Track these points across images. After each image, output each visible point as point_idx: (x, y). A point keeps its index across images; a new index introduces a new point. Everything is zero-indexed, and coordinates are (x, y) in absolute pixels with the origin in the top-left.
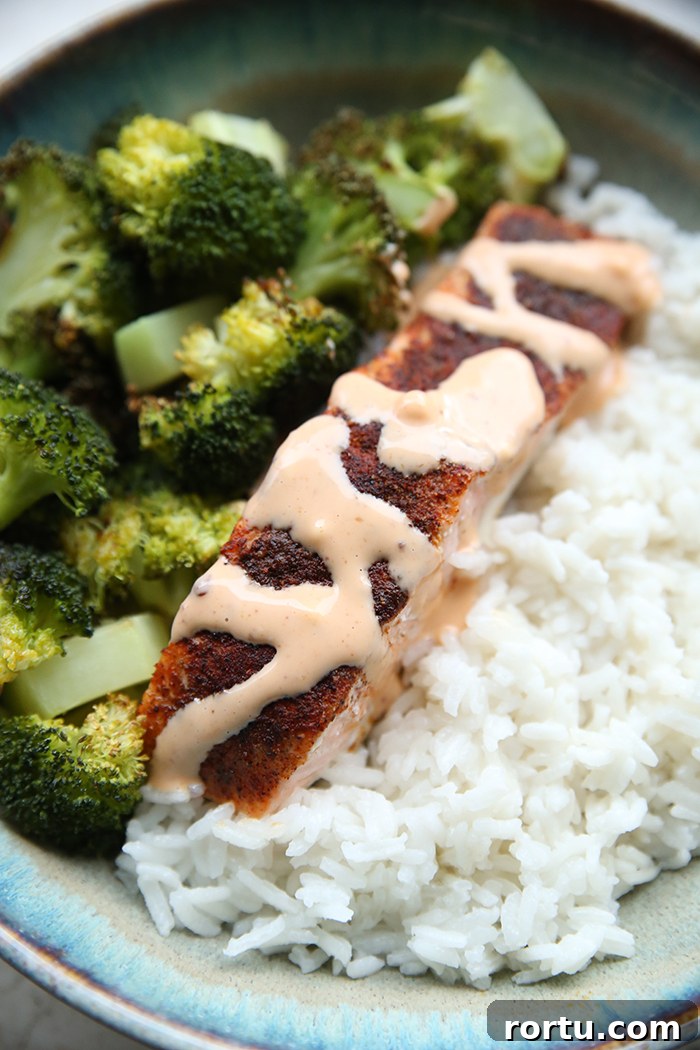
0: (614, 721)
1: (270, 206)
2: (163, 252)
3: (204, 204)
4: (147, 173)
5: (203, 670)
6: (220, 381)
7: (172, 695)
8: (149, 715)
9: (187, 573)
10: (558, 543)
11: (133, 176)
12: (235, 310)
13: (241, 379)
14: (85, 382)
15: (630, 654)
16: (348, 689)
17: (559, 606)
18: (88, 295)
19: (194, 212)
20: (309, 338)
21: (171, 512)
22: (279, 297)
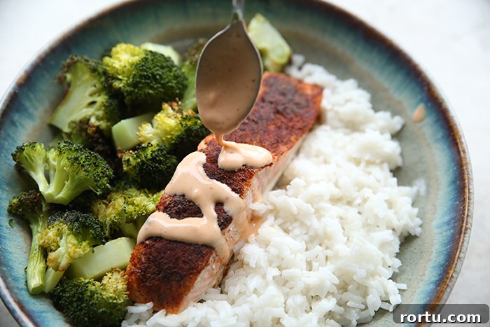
0: (320, 267)
1: (172, 74)
2: (130, 93)
3: (145, 73)
4: (123, 64)
5: (150, 254)
6: (154, 142)
7: (138, 266)
8: (129, 275)
9: (143, 217)
10: (294, 199)
11: (117, 65)
12: (159, 114)
13: (163, 141)
14: (100, 148)
15: (326, 241)
16: (209, 257)
17: (296, 224)
18: (100, 113)
19: (141, 76)
20: (189, 123)
21: (136, 196)
22: (177, 108)
